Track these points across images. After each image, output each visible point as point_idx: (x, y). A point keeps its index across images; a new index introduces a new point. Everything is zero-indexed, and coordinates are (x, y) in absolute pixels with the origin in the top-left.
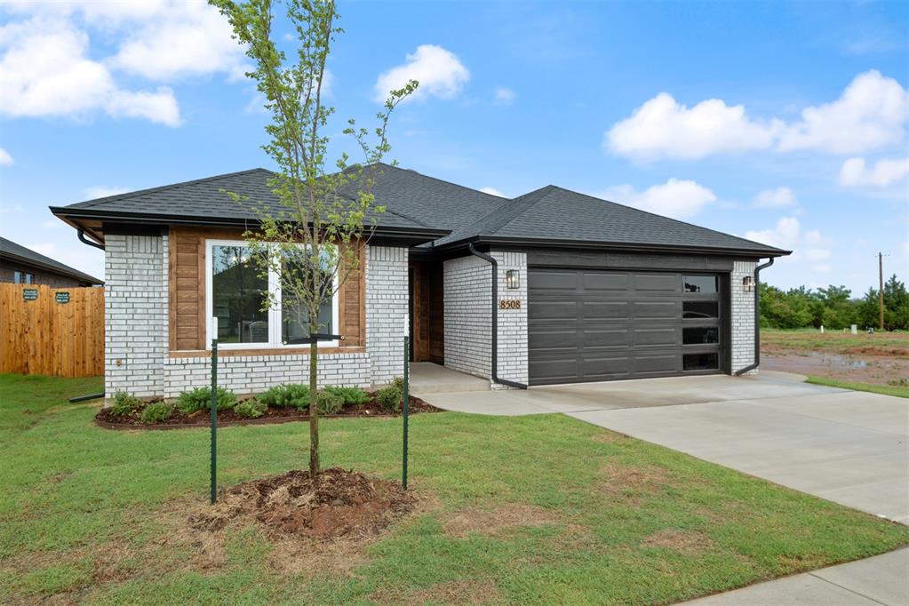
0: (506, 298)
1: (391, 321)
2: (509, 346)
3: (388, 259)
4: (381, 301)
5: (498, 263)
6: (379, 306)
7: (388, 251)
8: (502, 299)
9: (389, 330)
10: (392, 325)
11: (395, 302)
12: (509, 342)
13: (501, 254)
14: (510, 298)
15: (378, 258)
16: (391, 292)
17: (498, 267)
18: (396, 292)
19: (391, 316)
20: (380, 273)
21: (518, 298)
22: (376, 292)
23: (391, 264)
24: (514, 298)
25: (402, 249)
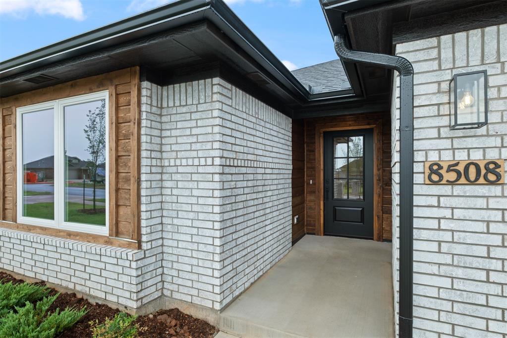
0: (447, 156)
1: (194, 200)
2: (458, 285)
3: (189, 102)
4: (181, 169)
5: (416, 68)
6: (179, 177)
7: (189, 89)
8: (433, 157)
9: (191, 215)
10: (195, 208)
11: (201, 169)
12: (460, 272)
13: (433, 41)
14: (462, 156)
15: (177, 104)
16: (194, 154)
17: (417, 79)
18: (201, 154)
19: (195, 192)
20: (180, 125)
21: (492, 155)
22: (174, 154)
23: (194, 109)
24: (477, 156)
25: (208, 81)
